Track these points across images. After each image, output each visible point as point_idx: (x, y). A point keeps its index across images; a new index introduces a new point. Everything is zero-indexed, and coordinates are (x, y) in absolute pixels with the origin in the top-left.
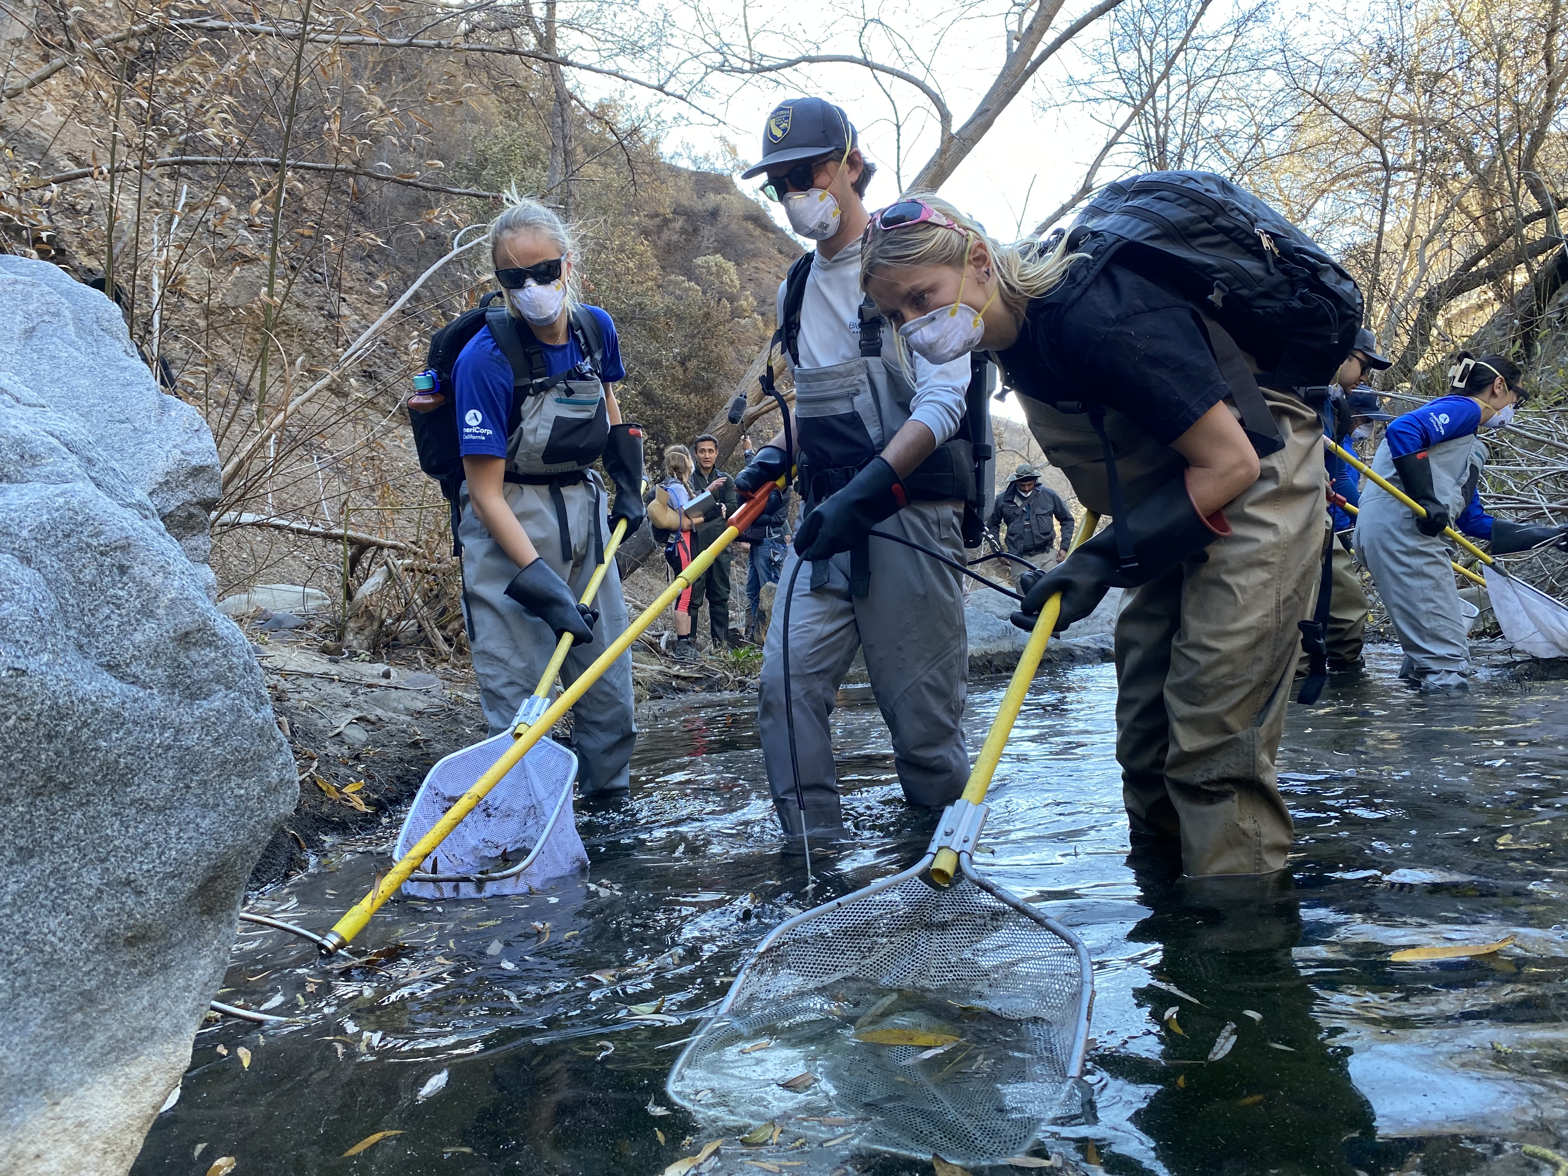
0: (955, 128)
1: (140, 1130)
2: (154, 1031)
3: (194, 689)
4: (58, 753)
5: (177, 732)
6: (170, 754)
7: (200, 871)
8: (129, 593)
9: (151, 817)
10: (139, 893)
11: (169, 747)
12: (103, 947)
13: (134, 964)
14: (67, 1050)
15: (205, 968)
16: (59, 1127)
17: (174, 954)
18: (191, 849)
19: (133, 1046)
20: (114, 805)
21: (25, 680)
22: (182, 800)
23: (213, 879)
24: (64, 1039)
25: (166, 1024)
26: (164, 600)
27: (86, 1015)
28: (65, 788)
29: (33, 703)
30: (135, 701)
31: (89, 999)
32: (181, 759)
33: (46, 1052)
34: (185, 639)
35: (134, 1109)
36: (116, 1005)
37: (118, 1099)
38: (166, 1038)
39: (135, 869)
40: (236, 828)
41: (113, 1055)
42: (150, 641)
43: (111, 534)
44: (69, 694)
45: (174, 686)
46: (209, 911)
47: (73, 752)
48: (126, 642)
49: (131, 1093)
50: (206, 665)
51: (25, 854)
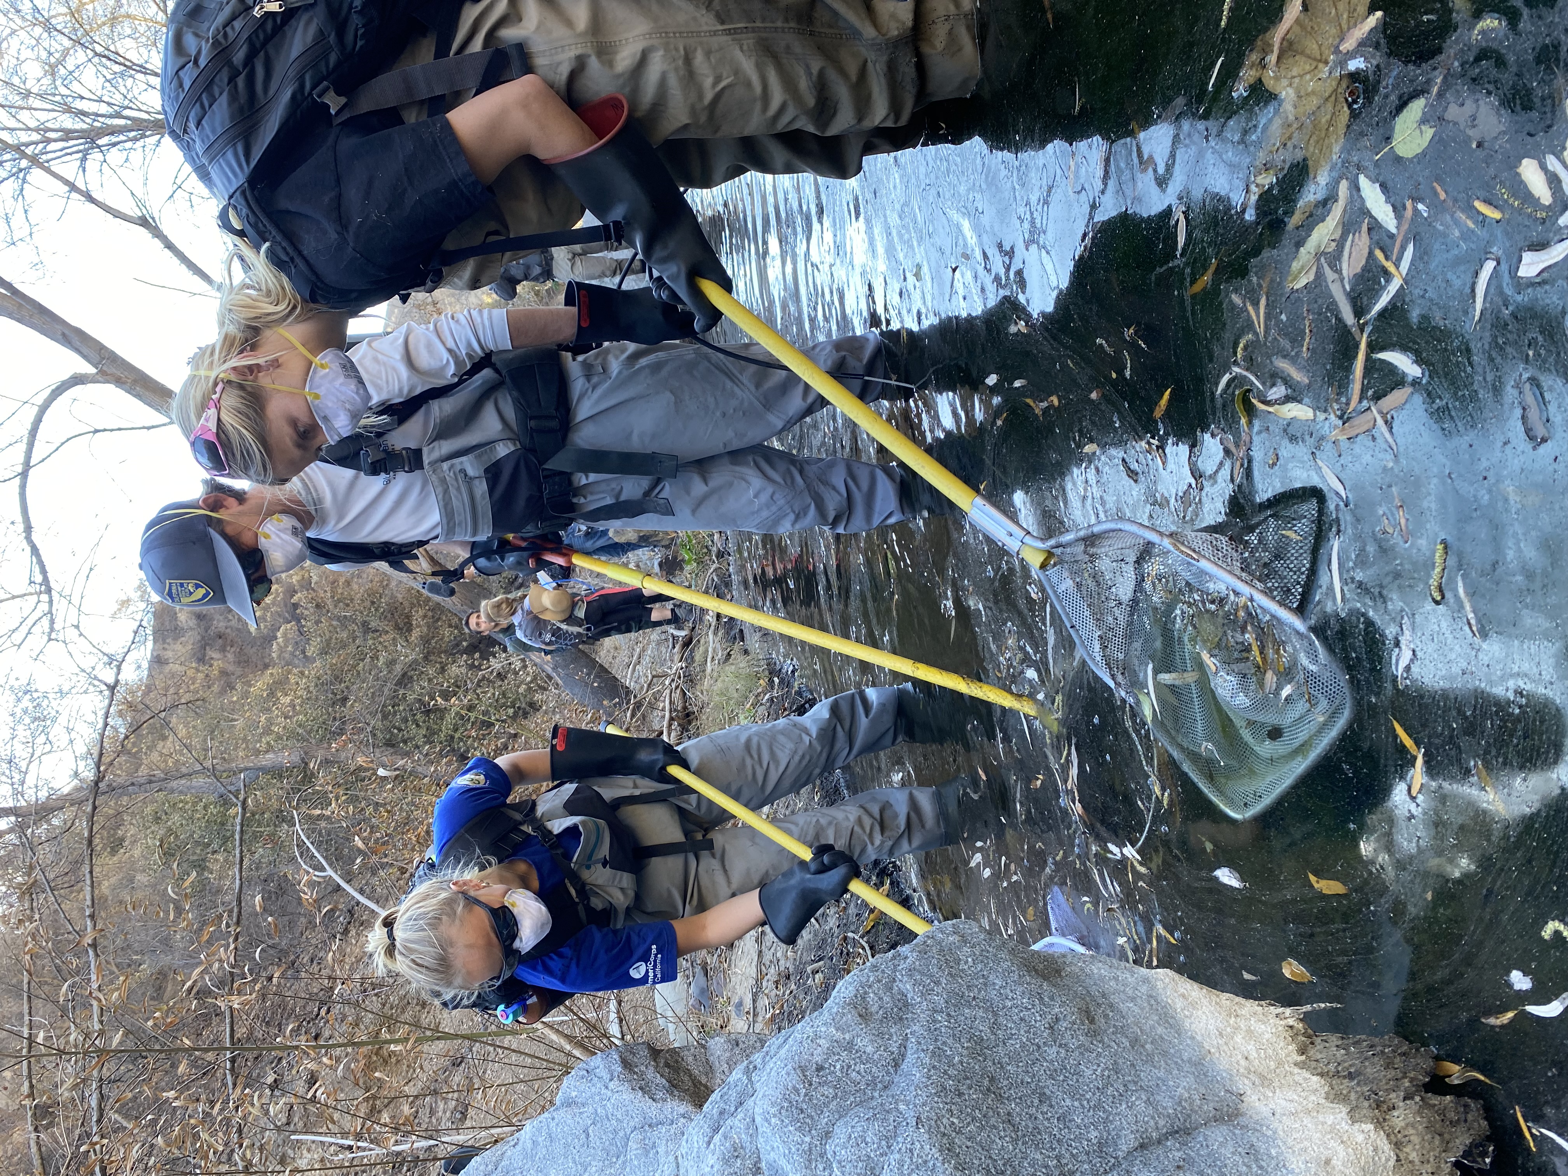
0: (91, 370)
1: (1218, 996)
2: (1151, 996)
3: (900, 1005)
4: (970, 1087)
5: (936, 1011)
6: (953, 1014)
7: (1034, 981)
8: (837, 1061)
9: (1001, 1020)
10: (1057, 1020)
11: (949, 1015)
12: (1099, 1038)
13: (1106, 1016)
14: (1172, 1051)
15: (1100, 969)
16: (1225, 1048)
17: (1093, 990)
18: (1020, 989)
19: (1162, 1008)
20: (998, 1045)
21: (923, 1117)
22: (984, 1001)
23: (1036, 971)
24: (1165, 1054)
25: (1144, 989)
26: (838, 1035)
27: (1146, 1043)
28: (992, 1079)
29: (939, 1108)
30: (920, 1043)
31: (1135, 1042)
32: (956, 1006)
33: (1176, 1063)
34: (865, 1016)
35: (1205, 1002)
36: (1136, 1024)
37: (1200, 1013)
38: (1153, 988)
39: (1041, 1025)
40: (997, 961)
41: (1171, 1021)
42: (872, 1041)
43: (794, 1080)
44: (927, 1086)
45: (901, 1019)
46: (1058, 972)
47: (967, 1078)
48: (875, 1057)
49: (1194, 1005)
50: (881, 999)
51: (1043, 1098)
